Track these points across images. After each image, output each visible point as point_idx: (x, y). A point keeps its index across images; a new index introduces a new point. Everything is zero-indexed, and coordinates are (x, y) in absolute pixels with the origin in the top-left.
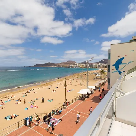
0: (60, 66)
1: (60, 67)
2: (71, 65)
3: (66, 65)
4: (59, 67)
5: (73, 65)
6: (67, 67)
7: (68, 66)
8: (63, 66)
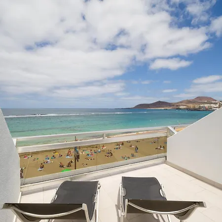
0: (181, 107)
1: (180, 109)
2: (202, 105)
3: (191, 106)
4: (177, 109)
5: (209, 105)
6: (195, 110)
7: (197, 106)
8: (185, 107)
